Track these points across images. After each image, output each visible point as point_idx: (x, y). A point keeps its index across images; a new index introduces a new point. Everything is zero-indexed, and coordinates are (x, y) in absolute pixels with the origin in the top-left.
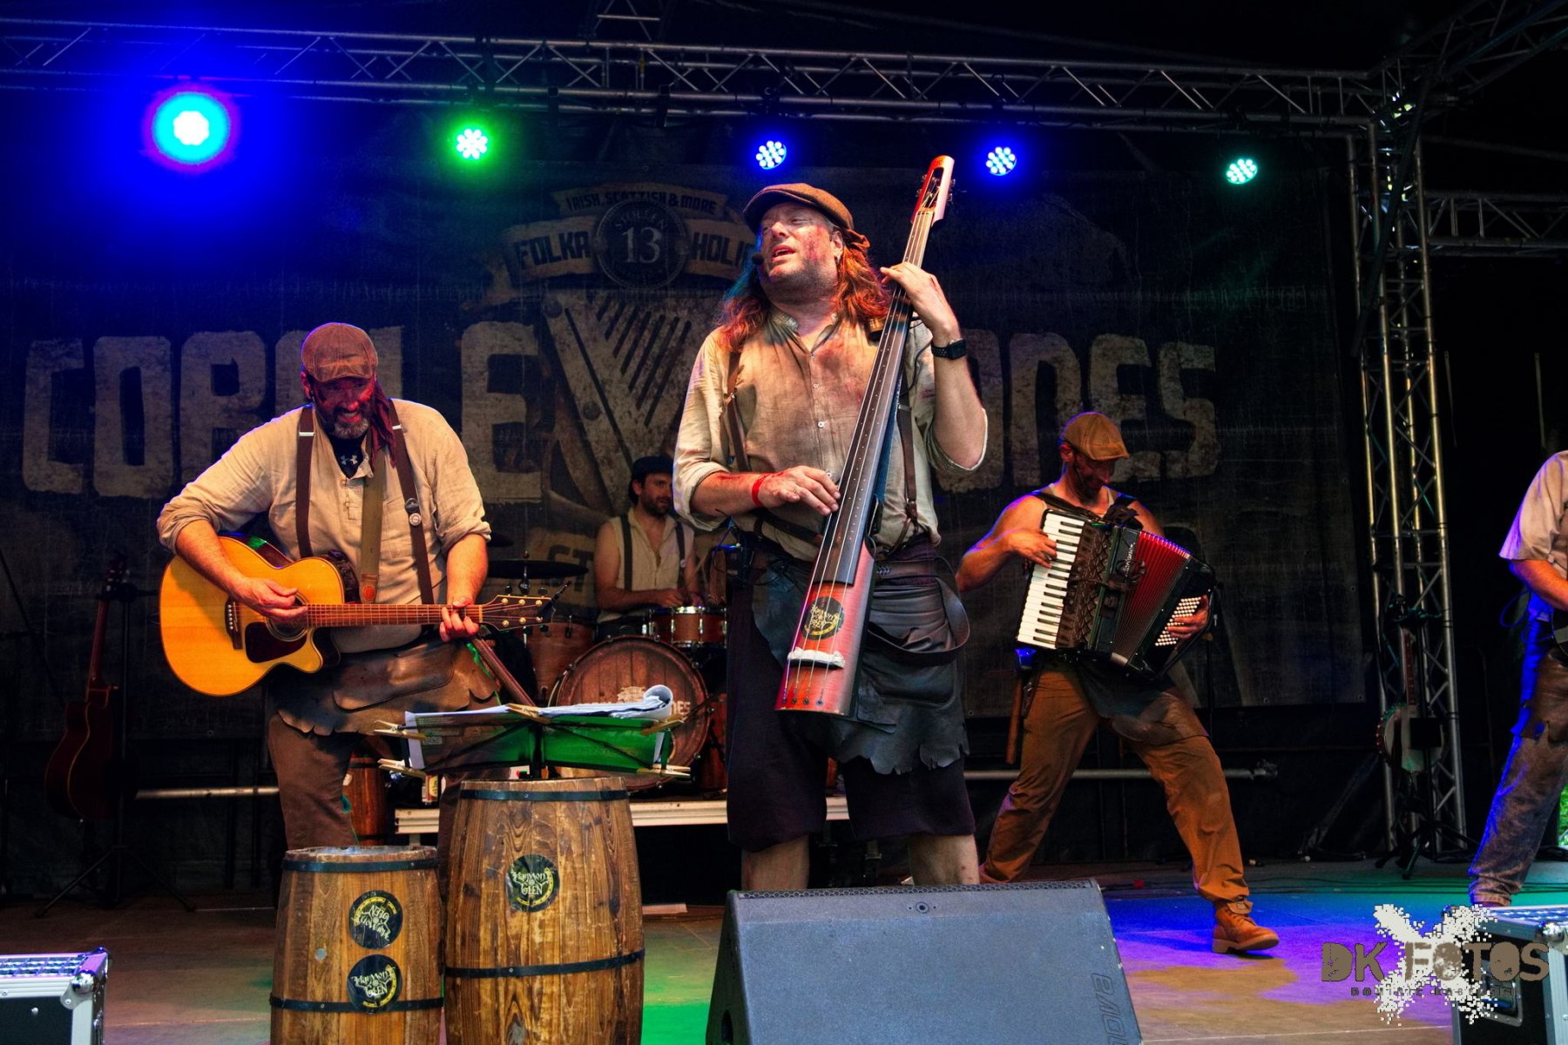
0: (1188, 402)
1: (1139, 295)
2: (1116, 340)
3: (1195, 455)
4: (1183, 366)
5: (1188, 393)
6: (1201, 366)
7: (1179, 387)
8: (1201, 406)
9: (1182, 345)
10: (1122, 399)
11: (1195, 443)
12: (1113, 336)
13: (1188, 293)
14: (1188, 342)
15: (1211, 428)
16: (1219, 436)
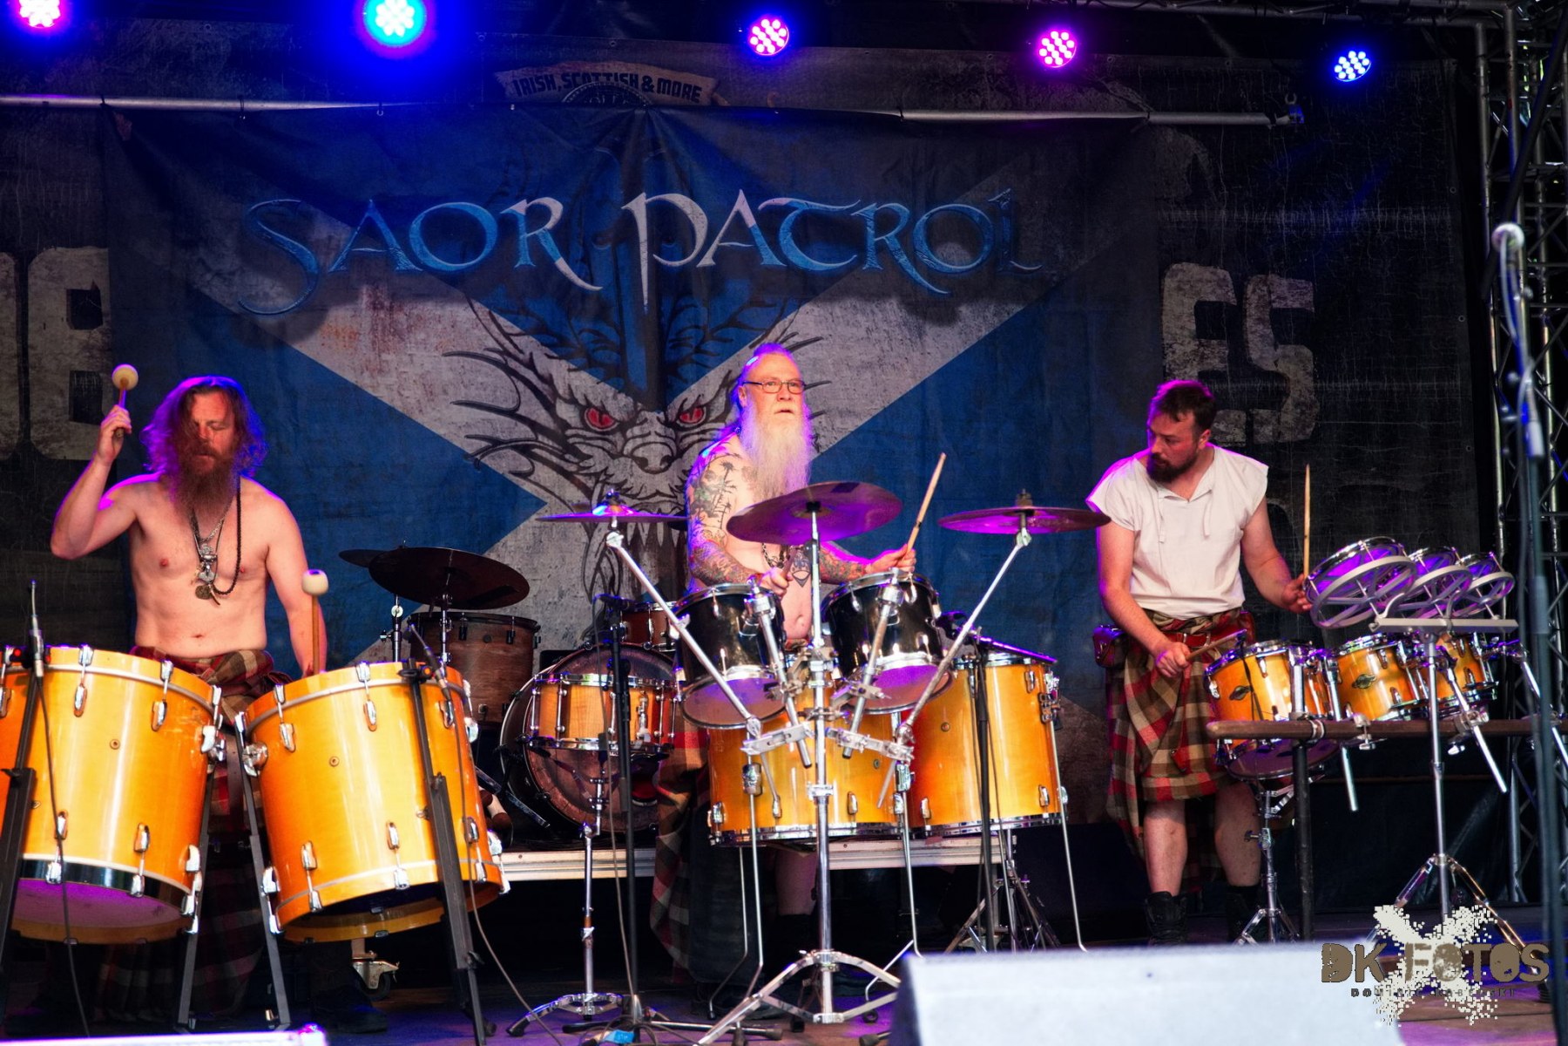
0: (1279, 351)
1: (1223, 213)
2: (1194, 270)
3: (1288, 417)
4: (1275, 305)
5: (1280, 338)
6: (1296, 305)
7: (1269, 331)
8: (1297, 354)
9: (1273, 277)
10: (1201, 345)
11: (1289, 401)
12: (1192, 265)
13: (1283, 214)
14: (1281, 275)
15: (1309, 383)
16: (1318, 392)
